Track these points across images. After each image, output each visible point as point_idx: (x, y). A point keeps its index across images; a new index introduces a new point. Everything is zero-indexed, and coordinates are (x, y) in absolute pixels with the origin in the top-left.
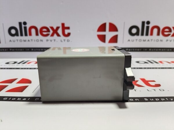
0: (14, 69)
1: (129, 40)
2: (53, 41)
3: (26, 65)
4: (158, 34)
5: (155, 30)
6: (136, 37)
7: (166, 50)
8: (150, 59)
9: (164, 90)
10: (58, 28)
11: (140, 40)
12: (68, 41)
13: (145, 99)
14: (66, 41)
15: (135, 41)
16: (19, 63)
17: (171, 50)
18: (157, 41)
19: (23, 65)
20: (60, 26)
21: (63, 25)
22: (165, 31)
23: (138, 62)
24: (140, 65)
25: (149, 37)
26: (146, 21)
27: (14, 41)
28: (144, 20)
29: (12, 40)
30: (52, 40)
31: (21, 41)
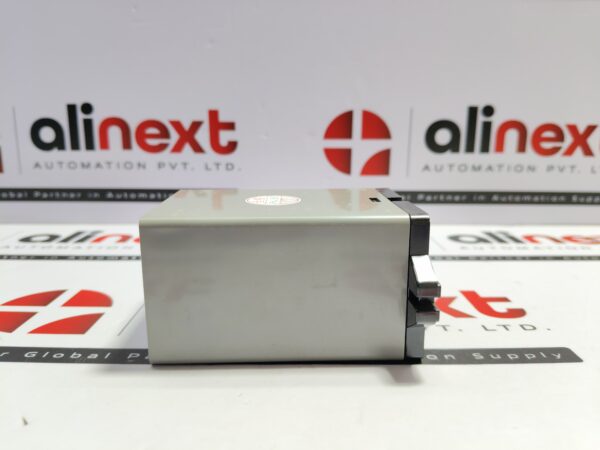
0: (49, 258)
1: (427, 168)
2: (180, 167)
3: (90, 248)
4: (522, 148)
5: (512, 136)
6: (448, 157)
7: (548, 199)
8: (494, 229)
9: (534, 328)
10: (196, 125)
11: (463, 168)
12: (227, 169)
13: (474, 355)
14: (222, 167)
15: (446, 169)
16: (66, 240)
17: (562, 198)
18: (519, 168)
19: (79, 248)
20: (205, 118)
21: (213, 115)
22: (545, 139)
23: (455, 238)
24: (463, 248)
25: (492, 157)
26: (481, 105)
27: (49, 167)
28: (474, 103)
29: (42, 164)
30: (176, 165)
31: (72, 165)
